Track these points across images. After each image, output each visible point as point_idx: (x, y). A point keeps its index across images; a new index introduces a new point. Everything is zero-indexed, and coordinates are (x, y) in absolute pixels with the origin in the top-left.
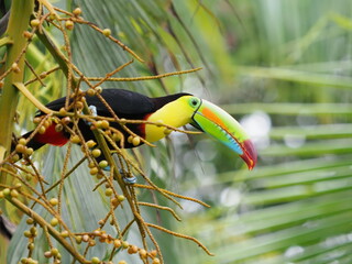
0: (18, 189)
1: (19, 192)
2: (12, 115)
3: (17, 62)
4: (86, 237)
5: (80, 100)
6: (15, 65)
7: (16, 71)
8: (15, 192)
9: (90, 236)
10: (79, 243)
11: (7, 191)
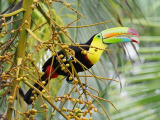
0: (27, 77)
1: (28, 78)
2: (25, 43)
3: (27, 20)
4: (60, 99)
5: (56, 36)
6: (26, 21)
7: (27, 24)
8: (25, 78)
9: (61, 98)
10: (56, 102)
11: (22, 77)
